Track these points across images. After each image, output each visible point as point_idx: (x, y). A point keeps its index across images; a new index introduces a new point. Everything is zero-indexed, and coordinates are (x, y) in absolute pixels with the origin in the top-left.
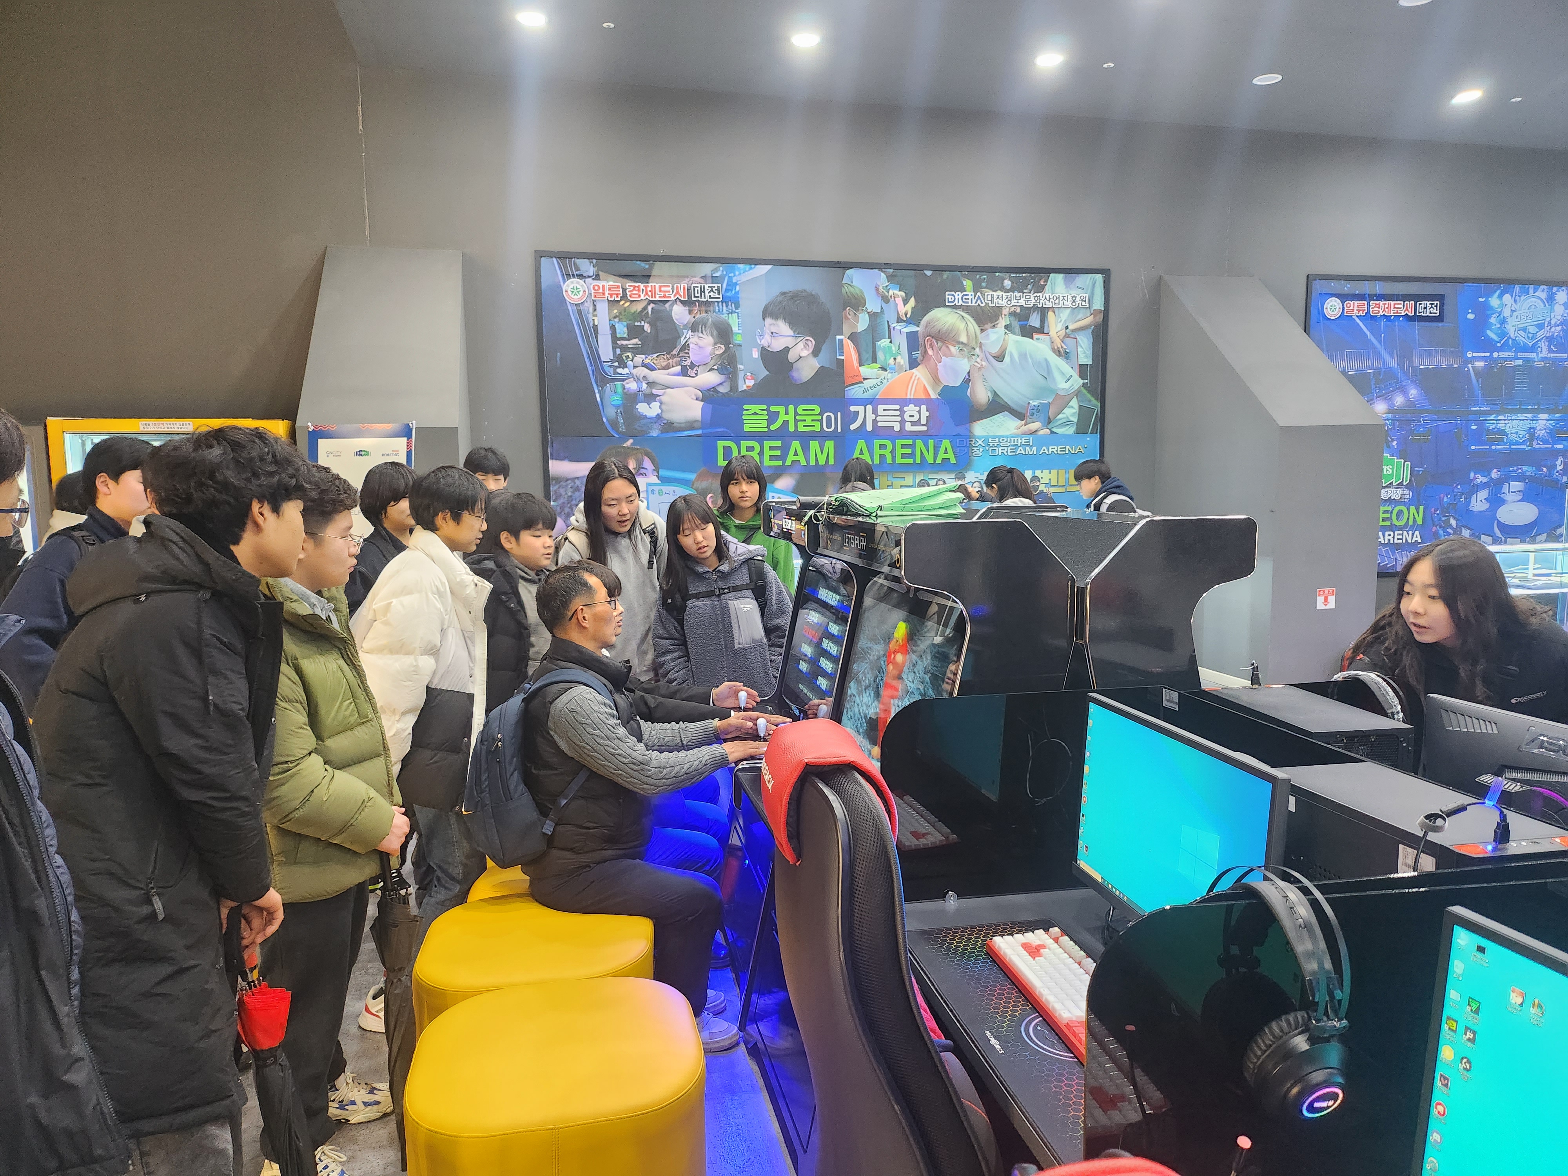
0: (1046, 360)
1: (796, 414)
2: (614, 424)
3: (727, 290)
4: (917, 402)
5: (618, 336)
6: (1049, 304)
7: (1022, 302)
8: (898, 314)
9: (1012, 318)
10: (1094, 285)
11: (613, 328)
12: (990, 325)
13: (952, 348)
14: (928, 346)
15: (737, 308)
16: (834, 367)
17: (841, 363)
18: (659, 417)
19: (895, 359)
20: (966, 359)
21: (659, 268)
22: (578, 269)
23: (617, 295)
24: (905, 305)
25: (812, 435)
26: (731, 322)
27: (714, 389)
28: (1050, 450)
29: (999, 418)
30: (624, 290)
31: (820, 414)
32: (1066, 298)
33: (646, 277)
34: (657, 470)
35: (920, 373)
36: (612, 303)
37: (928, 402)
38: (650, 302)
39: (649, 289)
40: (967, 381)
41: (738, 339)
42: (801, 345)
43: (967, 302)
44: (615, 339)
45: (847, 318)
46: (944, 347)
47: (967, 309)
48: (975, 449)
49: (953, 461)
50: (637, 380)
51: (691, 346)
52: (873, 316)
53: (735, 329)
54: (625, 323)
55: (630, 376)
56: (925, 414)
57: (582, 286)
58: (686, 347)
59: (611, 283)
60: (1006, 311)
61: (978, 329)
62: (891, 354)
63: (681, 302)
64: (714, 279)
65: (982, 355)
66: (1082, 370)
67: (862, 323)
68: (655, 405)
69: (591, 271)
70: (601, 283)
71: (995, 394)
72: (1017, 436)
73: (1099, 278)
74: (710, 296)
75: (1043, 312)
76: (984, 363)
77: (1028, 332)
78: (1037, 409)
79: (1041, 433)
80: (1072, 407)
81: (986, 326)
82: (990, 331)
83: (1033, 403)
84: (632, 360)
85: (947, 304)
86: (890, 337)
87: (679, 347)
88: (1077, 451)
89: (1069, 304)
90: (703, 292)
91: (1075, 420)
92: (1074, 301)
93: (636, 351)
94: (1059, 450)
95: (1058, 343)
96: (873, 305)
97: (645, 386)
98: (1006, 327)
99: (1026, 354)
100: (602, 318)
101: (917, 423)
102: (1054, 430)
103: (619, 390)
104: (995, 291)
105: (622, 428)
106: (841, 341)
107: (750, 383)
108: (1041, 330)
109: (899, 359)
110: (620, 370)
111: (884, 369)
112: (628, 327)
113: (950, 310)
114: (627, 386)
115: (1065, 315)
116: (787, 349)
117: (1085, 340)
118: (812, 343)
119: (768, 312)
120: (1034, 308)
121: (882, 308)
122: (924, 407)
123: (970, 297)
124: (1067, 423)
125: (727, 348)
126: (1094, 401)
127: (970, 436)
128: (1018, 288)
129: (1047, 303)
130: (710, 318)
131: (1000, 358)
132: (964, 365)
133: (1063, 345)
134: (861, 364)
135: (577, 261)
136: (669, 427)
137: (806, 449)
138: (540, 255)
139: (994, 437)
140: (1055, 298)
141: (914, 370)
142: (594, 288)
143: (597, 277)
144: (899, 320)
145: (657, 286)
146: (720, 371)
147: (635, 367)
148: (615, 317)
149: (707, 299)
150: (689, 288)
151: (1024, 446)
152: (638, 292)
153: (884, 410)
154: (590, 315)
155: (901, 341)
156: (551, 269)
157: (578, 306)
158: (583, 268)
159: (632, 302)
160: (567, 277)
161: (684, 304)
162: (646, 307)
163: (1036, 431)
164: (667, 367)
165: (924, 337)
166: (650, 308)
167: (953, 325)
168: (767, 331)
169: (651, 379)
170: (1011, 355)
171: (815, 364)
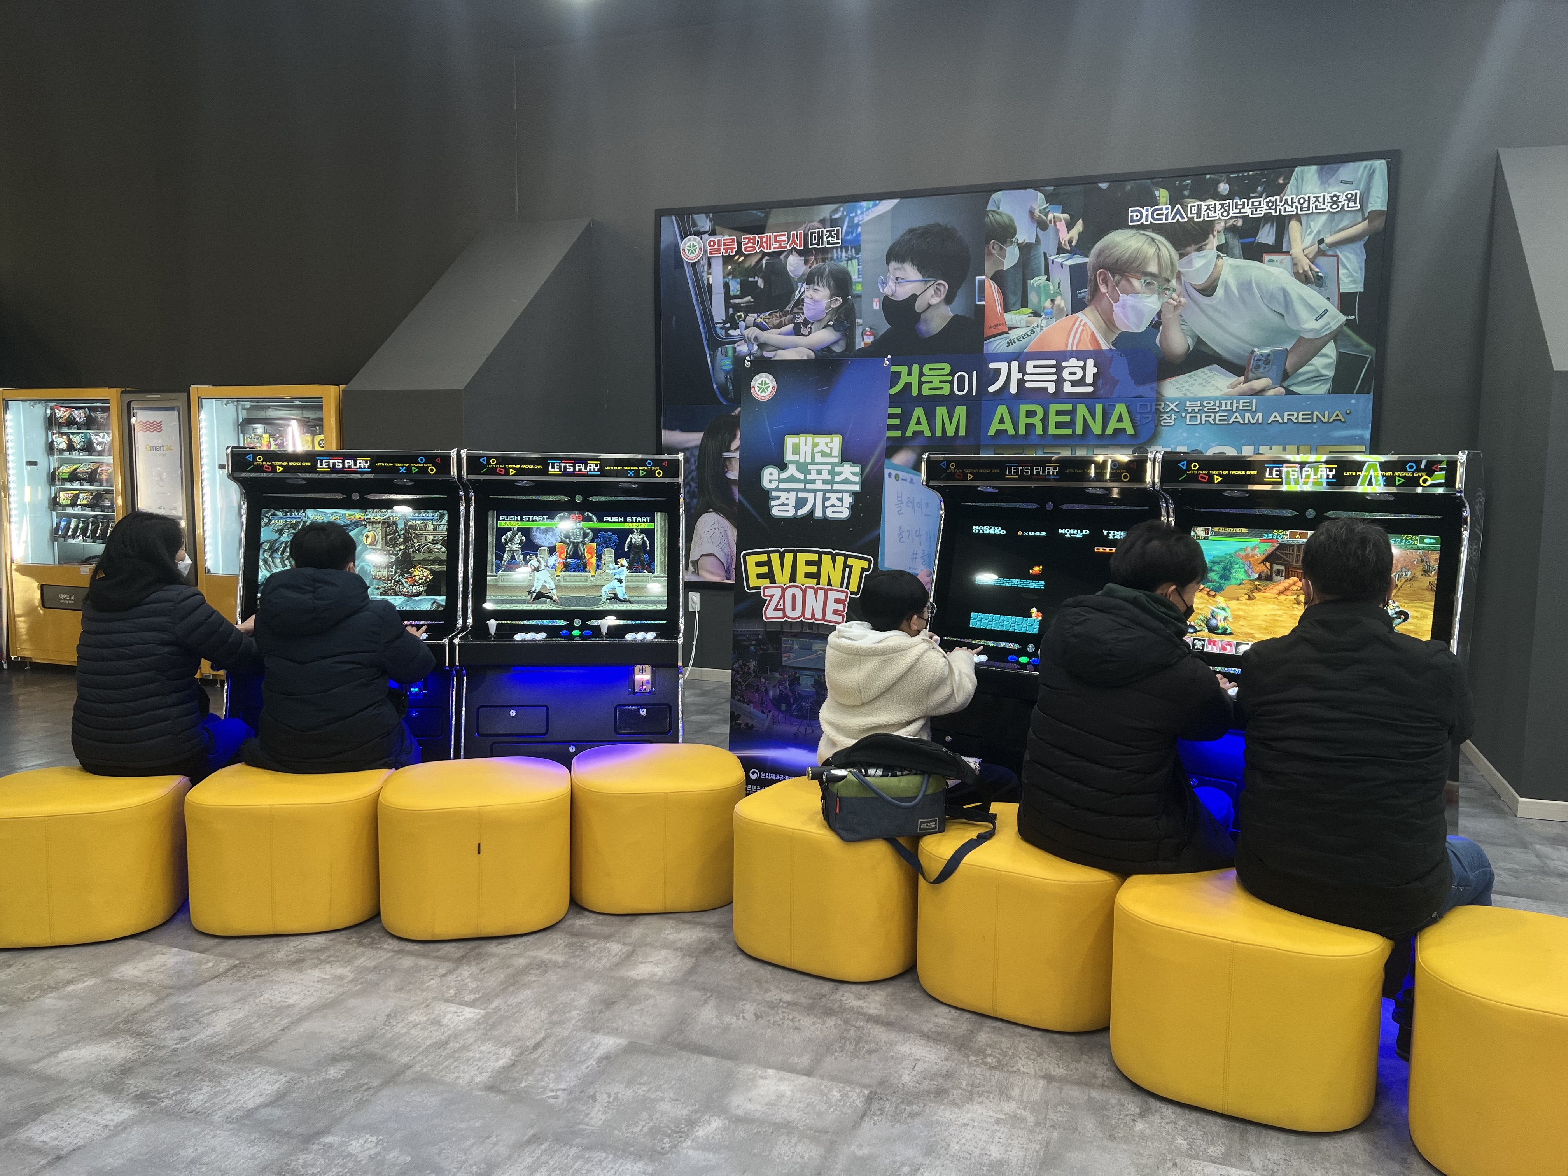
0: (1285, 292)
1: (921, 374)
2: (723, 389)
3: (847, 234)
4: (1081, 356)
5: (732, 294)
6: (1291, 210)
7: (1247, 211)
8: (1060, 243)
9: (1229, 235)
10: (1371, 175)
11: (726, 286)
12: (1194, 247)
13: (1135, 282)
14: (1100, 281)
15: (857, 253)
16: (971, 314)
17: (981, 310)
20: (1156, 296)
21: (777, 216)
22: (695, 225)
23: (732, 249)
24: (1069, 231)
25: (940, 400)
26: (850, 269)
27: (828, 349)
28: (1286, 418)
29: (1204, 373)
30: (739, 244)
31: (952, 374)
32: (1321, 199)
33: (760, 229)
35: (1088, 319)
36: (727, 260)
37: (1098, 355)
38: (764, 254)
39: (764, 240)
40: (1156, 325)
41: (858, 289)
42: (931, 291)
43: (1161, 219)
44: (728, 297)
45: (990, 254)
46: (1123, 282)
47: (1160, 229)
48: (1165, 416)
49: (1130, 431)
50: (748, 342)
51: (806, 300)
52: (1026, 249)
53: (855, 277)
54: (739, 280)
55: (742, 338)
56: (1091, 370)
57: (699, 243)
58: (800, 301)
59: (727, 237)
60: (1219, 227)
61: (1175, 255)
62: (1048, 295)
63: (797, 250)
64: (834, 223)
65: (1179, 289)
66: (1346, 302)
67: (1011, 257)
69: (708, 226)
70: (716, 239)
71: (1199, 341)
72: (1230, 397)
73: (1380, 165)
74: (828, 242)
75: (1281, 223)
76: (1182, 299)
77: (1254, 252)
78: (1266, 360)
79: (1271, 392)
80: (1326, 356)
81: (1189, 249)
82: (1194, 255)
83: (1258, 351)
84: (744, 321)
85: (1130, 224)
86: (1047, 272)
87: (792, 303)
88: (1333, 418)
89: (1327, 207)
90: (821, 238)
91: (1331, 373)
92: (1335, 202)
93: (748, 309)
94: (1301, 417)
95: (1305, 264)
96: (1025, 234)
97: (755, 348)
98: (1220, 248)
99: (1250, 284)
100: (716, 277)
101: (1081, 382)
102: (1293, 388)
103: (730, 353)
104: (1204, 200)
105: (732, 395)
107: (869, 340)
108: (1277, 248)
109: (1059, 301)
110: (731, 332)
111: (1036, 314)
112: (742, 284)
113: (1133, 232)
114: (738, 348)
115: (1317, 224)
116: (914, 297)
117: (1353, 257)
118: (945, 286)
119: (895, 254)
120: (1268, 218)
121: (1037, 236)
122: (1090, 362)
123: (1165, 212)
124: (1317, 378)
125: (845, 300)
126: (1366, 346)
127: (1159, 397)
128: (1242, 190)
129: (1288, 208)
130: (827, 267)
131: (1208, 290)
132: (1151, 303)
133: (1313, 267)
134: (1006, 310)
135: (695, 216)
137: (931, 417)
138: (660, 214)
139: (1195, 399)
140: (1302, 201)
141: (1079, 314)
142: (710, 245)
143: (713, 233)
144: (1060, 250)
145: (773, 236)
146: (835, 328)
147: (747, 327)
148: (729, 274)
149: (825, 245)
150: (806, 235)
151: (1242, 412)
152: (753, 244)
153: (1035, 367)
154: (705, 274)
155: (1062, 277)
156: (670, 227)
157: (694, 265)
158: (700, 224)
159: (746, 256)
160: (684, 235)
161: (800, 253)
162: (761, 259)
163: (1262, 391)
164: (779, 326)
165: (1095, 270)
166: (764, 262)
167: (1138, 251)
168: (891, 277)
169: (762, 340)
170: (1226, 286)
171: (948, 312)
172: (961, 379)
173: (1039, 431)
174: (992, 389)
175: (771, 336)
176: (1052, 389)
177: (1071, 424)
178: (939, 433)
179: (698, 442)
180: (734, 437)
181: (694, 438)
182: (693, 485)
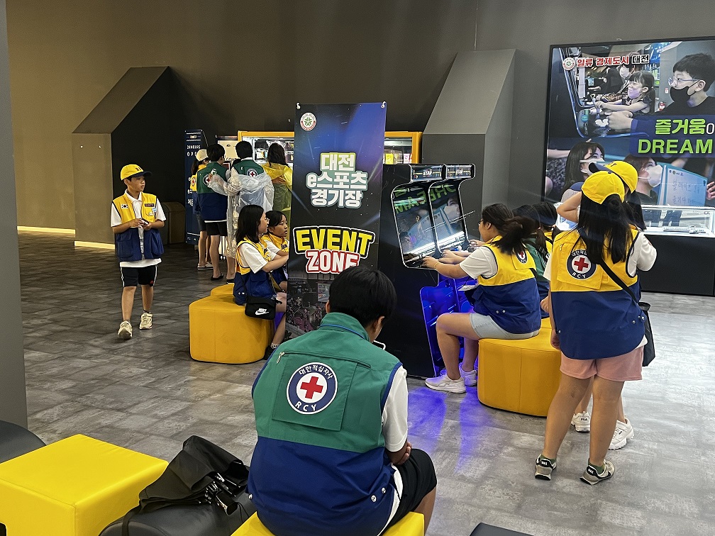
1: (689, 124)
2: (582, 130)
3: (653, 57)
5: (589, 85)
11: (587, 81)
15: (658, 67)
18: (607, 127)
21: (615, 49)
22: (571, 52)
23: (590, 64)
25: (699, 136)
26: (653, 74)
27: (640, 111)
30: (594, 61)
31: (706, 124)
33: (606, 55)
34: (603, 155)
36: (587, 69)
38: (608, 67)
39: (608, 60)
41: (657, 84)
42: (697, 85)
44: (587, 86)
50: (597, 108)
51: (629, 88)
53: (656, 78)
54: (593, 79)
55: (594, 106)
57: (572, 61)
58: (626, 89)
59: (588, 58)
63: (625, 65)
64: (646, 52)
68: (606, 121)
69: (578, 53)
70: (582, 59)
74: (642, 61)
84: (595, 98)
87: (622, 90)
90: (638, 59)
93: (598, 93)
97: (601, 111)
100: (581, 77)
103: (587, 113)
105: (587, 133)
110: (588, 103)
112: (595, 80)
114: (591, 111)
116: (687, 88)
118: (704, 83)
119: (677, 68)
125: (650, 89)
130: (641, 73)
135: (571, 48)
136: (612, 132)
137: (694, 144)
138: (553, 47)
142: (578, 62)
143: (581, 56)
145: (613, 58)
146: (644, 102)
147: (596, 101)
148: (588, 76)
149: (641, 63)
150: (631, 58)
152: (602, 62)
154: (575, 76)
156: (557, 54)
157: (569, 71)
158: (573, 52)
159: (598, 67)
160: (565, 57)
161: (627, 66)
162: (605, 69)
164: (614, 100)
166: (607, 70)
168: (675, 78)
169: (604, 107)
171: (705, 95)
172: (711, 126)
175: (609, 105)
178: (697, 152)
179: (567, 155)
180: (587, 153)
181: (565, 153)
182: (563, 175)
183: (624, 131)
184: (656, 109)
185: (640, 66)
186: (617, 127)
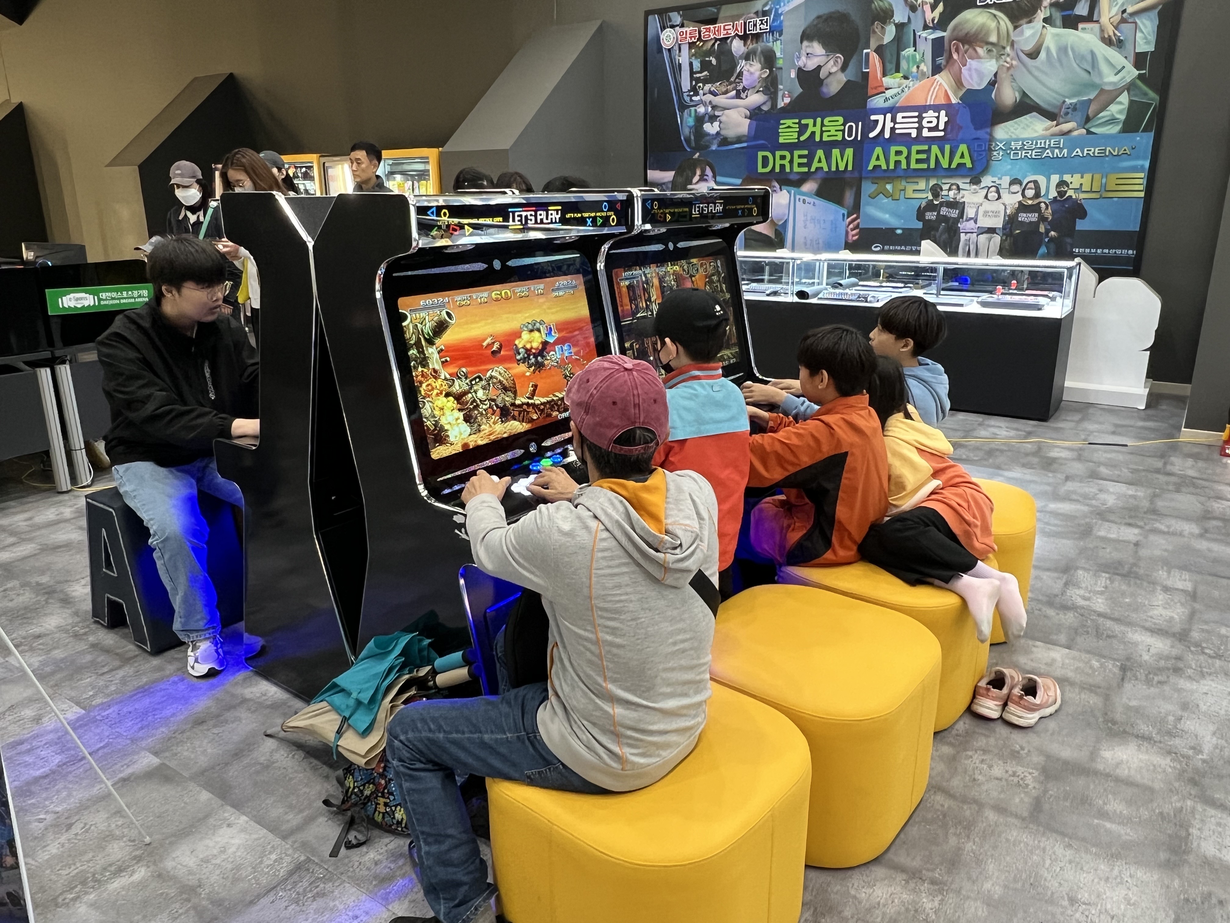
1: (822, 125)
2: (688, 140)
3: (774, 20)
11: (691, 64)
12: (1025, 20)
13: (979, 50)
15: (780, 36)
16: (859, 79)
17: (866, 76)
18: (718, 133)
19: (918, 67)
20: (994, 60)
21: (725, 11)
22: (670, 20)
23: (695, 37)
24: (932, 12)
25: (834, 144)
26: (775, 49)
27: (759, 108)
28: (1086, 152)
29: (1026, 119)
30: (700, 33)
31: (844, 124)
33: (713, 21)
34: (714, 177)
35: (943, 80)
36: (691, 45)
39: (716, 29)
40: (992, 84)
41: (780, 63)
42: (832, 62)
44: (692, 73)
45: (874, 32)
46: (971, 50)
47: (1001, 7)
48: (995, 153)
49: (969, 165)
50: (705, 105)
51: (745, 73)
53: (778, 54)
56: (944, 119)
57: (673, 34)
58: (741, 74)
59: (691, 28)
61: (1010, 26)
62: (915, 62)
63: (738, 36)
64: (765, 13)
65: (1012, 54)
66: (1139, 60)
68: (716, 124)
69: (679, 20)
70: (684, 29)
71: (1024, 94)
72: (1044, 138)
74: (760, 28)
76: (1014, 63)
77: (1072, 22)
78: (1074, 108)
79: (1075, 133)
80: (1120, 103)
81: (1021, 22)
82: (1025, 26)
83: (1068, 101)
84: (702, 89)
85: (978, 4)
86: (915, 45)
87: (735, 75)
88: (1122, 152)
90: (755, 25)
91: (1122, 117)
93: (705, 81)
94: (1097, 151)
95: (1110, 30)
96: (900, 16)
97: (710, 109)
98: (1045, 20)
99: (1066, 48)
100: (684, 58)
101: (936, 128)
102: (1093, 130)
103: (693, 114)
105: (693, 144)
106: (867, 54)
107: (787, 100)
108: (1089, 18)
109: (923, 67)
110: (694, 98)
111: (906, 78)
113: (980, 10)
114: (698, 110)
116: (819, 67)
117: (1148, 23)
118: (841, 58)
119: (806, 36)
122: (943, 113)
124: (1112, 121)
125: (771, 71)
126: (1152, 94)
127: (991, 139)
130: (760, 47)
131: (1033, 55)
132: (990, 66)
133: (1116, 32)
134: (884, 75)
135: (671, 14)
136: (725, 141)
137: (828, 157)
138: (648, 13)
139: (1017, 140)
141: (937, 77)
142: (680, 34)
143: (682, 26)
145: (722, 25)
146: (764, 92)
147: (704, 94)
149: (758, 31)
150: (745, 23)
151: (1052, 149)
152: (711, 32)
153: (903, 117)
154: (677, 57)
155: (926, 48)
156: (654, 23)
157: (669, 50)
158: (673, 19)
159: (705, 42)
160: (663, 28)
161: (741, 37)
162: (714, 44)
163: (1070, 131)
164: (726, 92)
165: (950, 42)
166: (716, 45)
167: (983, 25)
168: (803, 53)
169: (714, 103)
170: (1048, 50)
171: (843, 78)
172: (851, 127)
173: (904, 165)
174: (872, 135)
175: (721, 100)
176: (914, 134)
177: (927, 161)
178: (834, 168)
179: (671, 179)
180: (695, 174)
181: (669, 176)
183: (739, 140)
184: (781, 104)
185: (757, 37)
186: (730, 133)
